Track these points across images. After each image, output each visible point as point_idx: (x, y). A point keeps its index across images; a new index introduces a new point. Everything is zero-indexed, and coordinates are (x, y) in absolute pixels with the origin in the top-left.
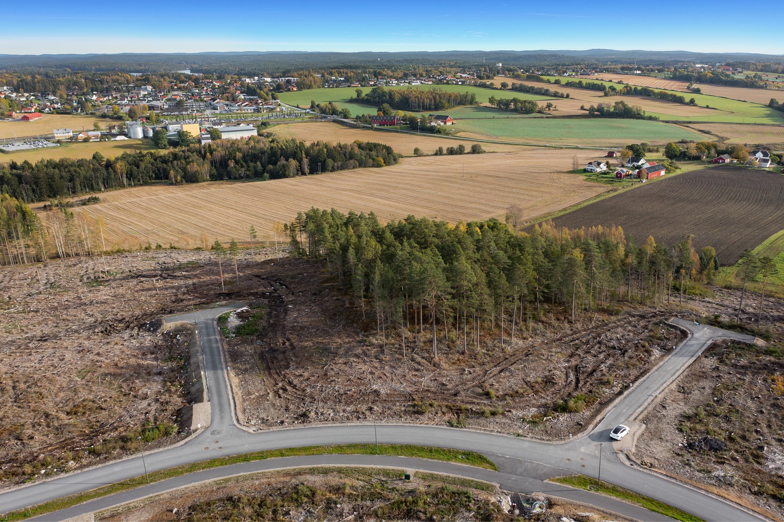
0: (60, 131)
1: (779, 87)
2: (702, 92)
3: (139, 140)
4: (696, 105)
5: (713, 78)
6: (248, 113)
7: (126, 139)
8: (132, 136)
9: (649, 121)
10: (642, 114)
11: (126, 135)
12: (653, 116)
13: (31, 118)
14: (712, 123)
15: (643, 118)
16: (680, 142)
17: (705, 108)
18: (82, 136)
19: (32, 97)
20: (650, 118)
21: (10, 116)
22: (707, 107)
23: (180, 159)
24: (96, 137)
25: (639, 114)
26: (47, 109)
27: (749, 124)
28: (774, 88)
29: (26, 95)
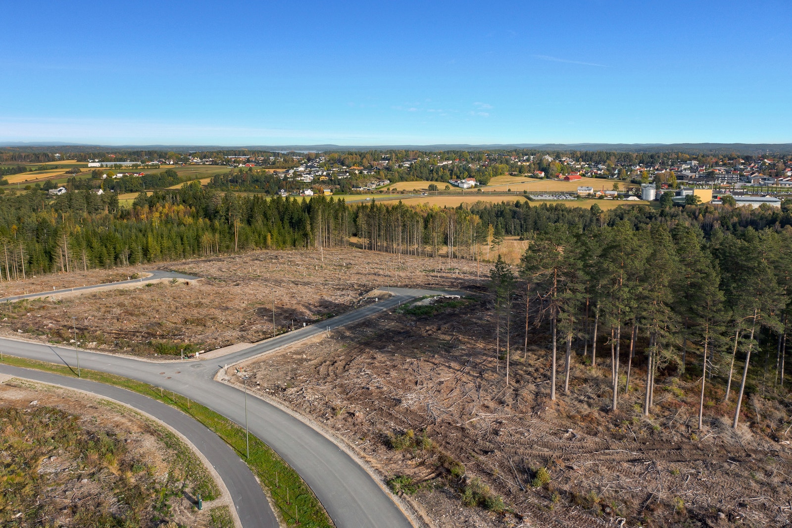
0: (583, 188)
3: (649, 202)
6: (784, 188)
7: (637, 199)
8: (644, 198)
11: (639, 197)
13: (572, 179)
18: (599, 194)
19: (586, 166)
21: (558, 177)
23: (665, 216)
24: (612, 196)
26: (589, 174)
29: (582, 163)
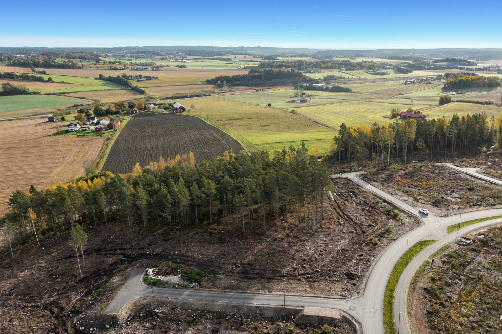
1: (91, 67)
2: (47, 73)
4: (53, 82)
5: (45, 63)
9: (34, 95)
10: (27, 90)
12: (36, 91)
14: (78, 92)
15: (29, 94)
16: (73, 106)
17: (61, 83)
20: (34, 93)
22: (63, 82)
25: (25, 91)
27: (101, 90)
28: (88, 68)
